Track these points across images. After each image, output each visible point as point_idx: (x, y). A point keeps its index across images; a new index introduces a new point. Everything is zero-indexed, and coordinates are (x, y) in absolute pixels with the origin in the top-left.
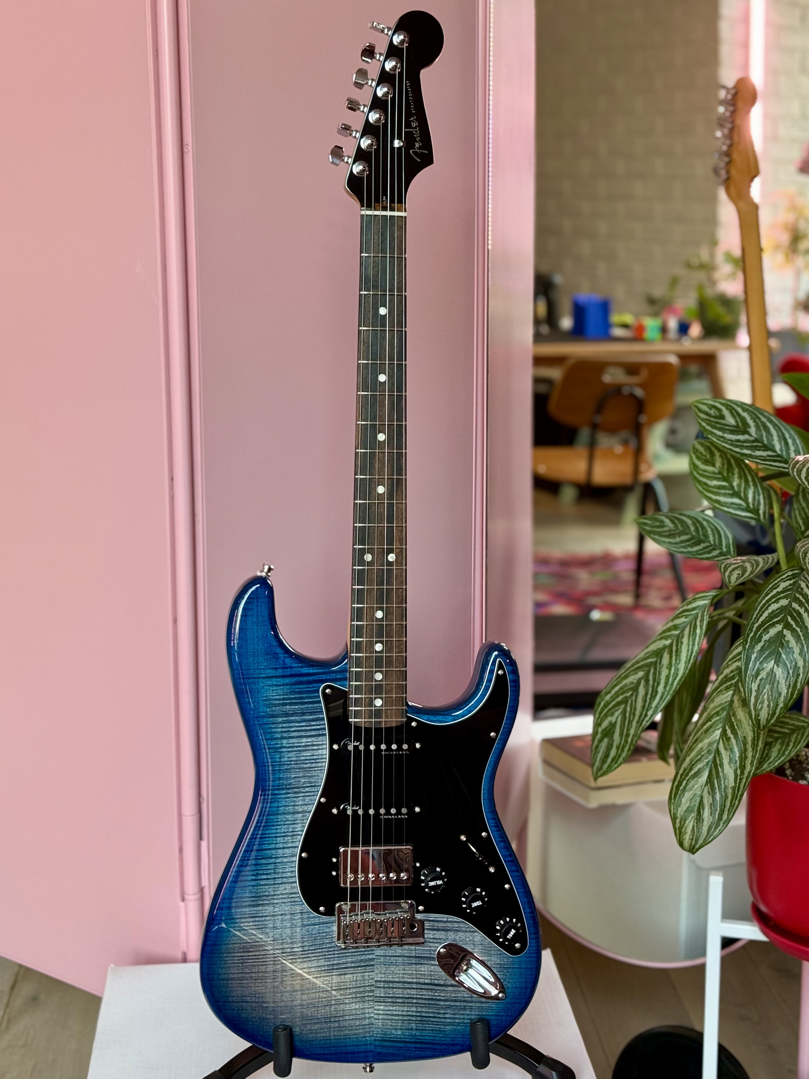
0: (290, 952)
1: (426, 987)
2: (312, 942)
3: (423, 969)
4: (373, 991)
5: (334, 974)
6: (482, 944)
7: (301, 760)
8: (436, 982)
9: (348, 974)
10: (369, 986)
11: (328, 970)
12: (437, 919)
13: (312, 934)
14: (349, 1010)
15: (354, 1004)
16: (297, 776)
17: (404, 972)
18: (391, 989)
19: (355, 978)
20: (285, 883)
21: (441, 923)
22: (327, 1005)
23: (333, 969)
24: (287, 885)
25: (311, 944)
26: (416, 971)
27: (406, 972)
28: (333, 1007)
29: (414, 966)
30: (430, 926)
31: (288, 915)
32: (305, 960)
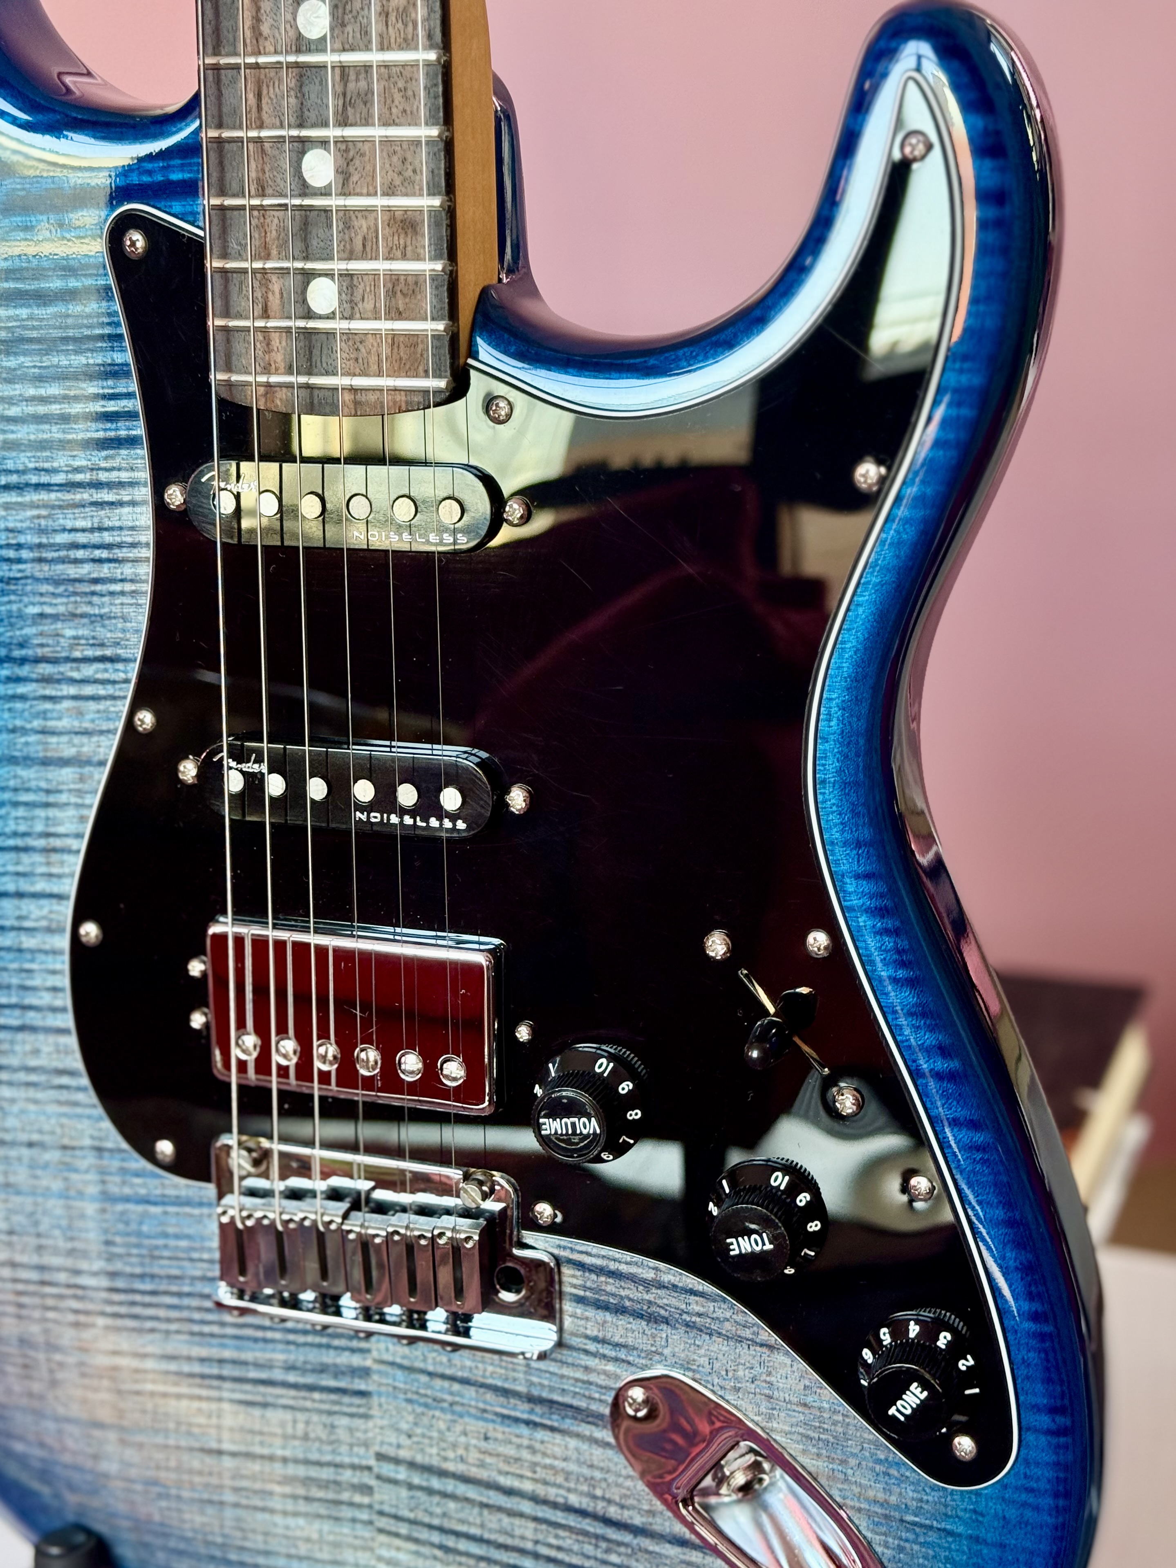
0: (69, 1286)
1: (572, 1520)
2: (142, 1265)
3: (558, 1451)
4: (367, 1490)
5: (226, 1395)
6: (805, 1405)
7: (59, 547)
8: (613, 1512)
9: (274, 1406)
10: (354, 1467)
11: (203, 1376)
12: (613, 1266)
13: (139, 1234)
14: (287, 1537)
15: (301, 1521)
16: (48, 610)
17: (483, 1444)
18: (436, 1499)
19: (301, 1427)
20: (33, 1029)
21: (631, 1285)
22: (210, 1502)
23: (220, 1378)
24: (41, 1037)
25: (138, 1270)
26: (532, 1450)
27: (490, 1446)
28: (229, 1513)
29: (524, 1430)
30: (585, 1288)
31: (53, 1148)
32: (119, 1322)
